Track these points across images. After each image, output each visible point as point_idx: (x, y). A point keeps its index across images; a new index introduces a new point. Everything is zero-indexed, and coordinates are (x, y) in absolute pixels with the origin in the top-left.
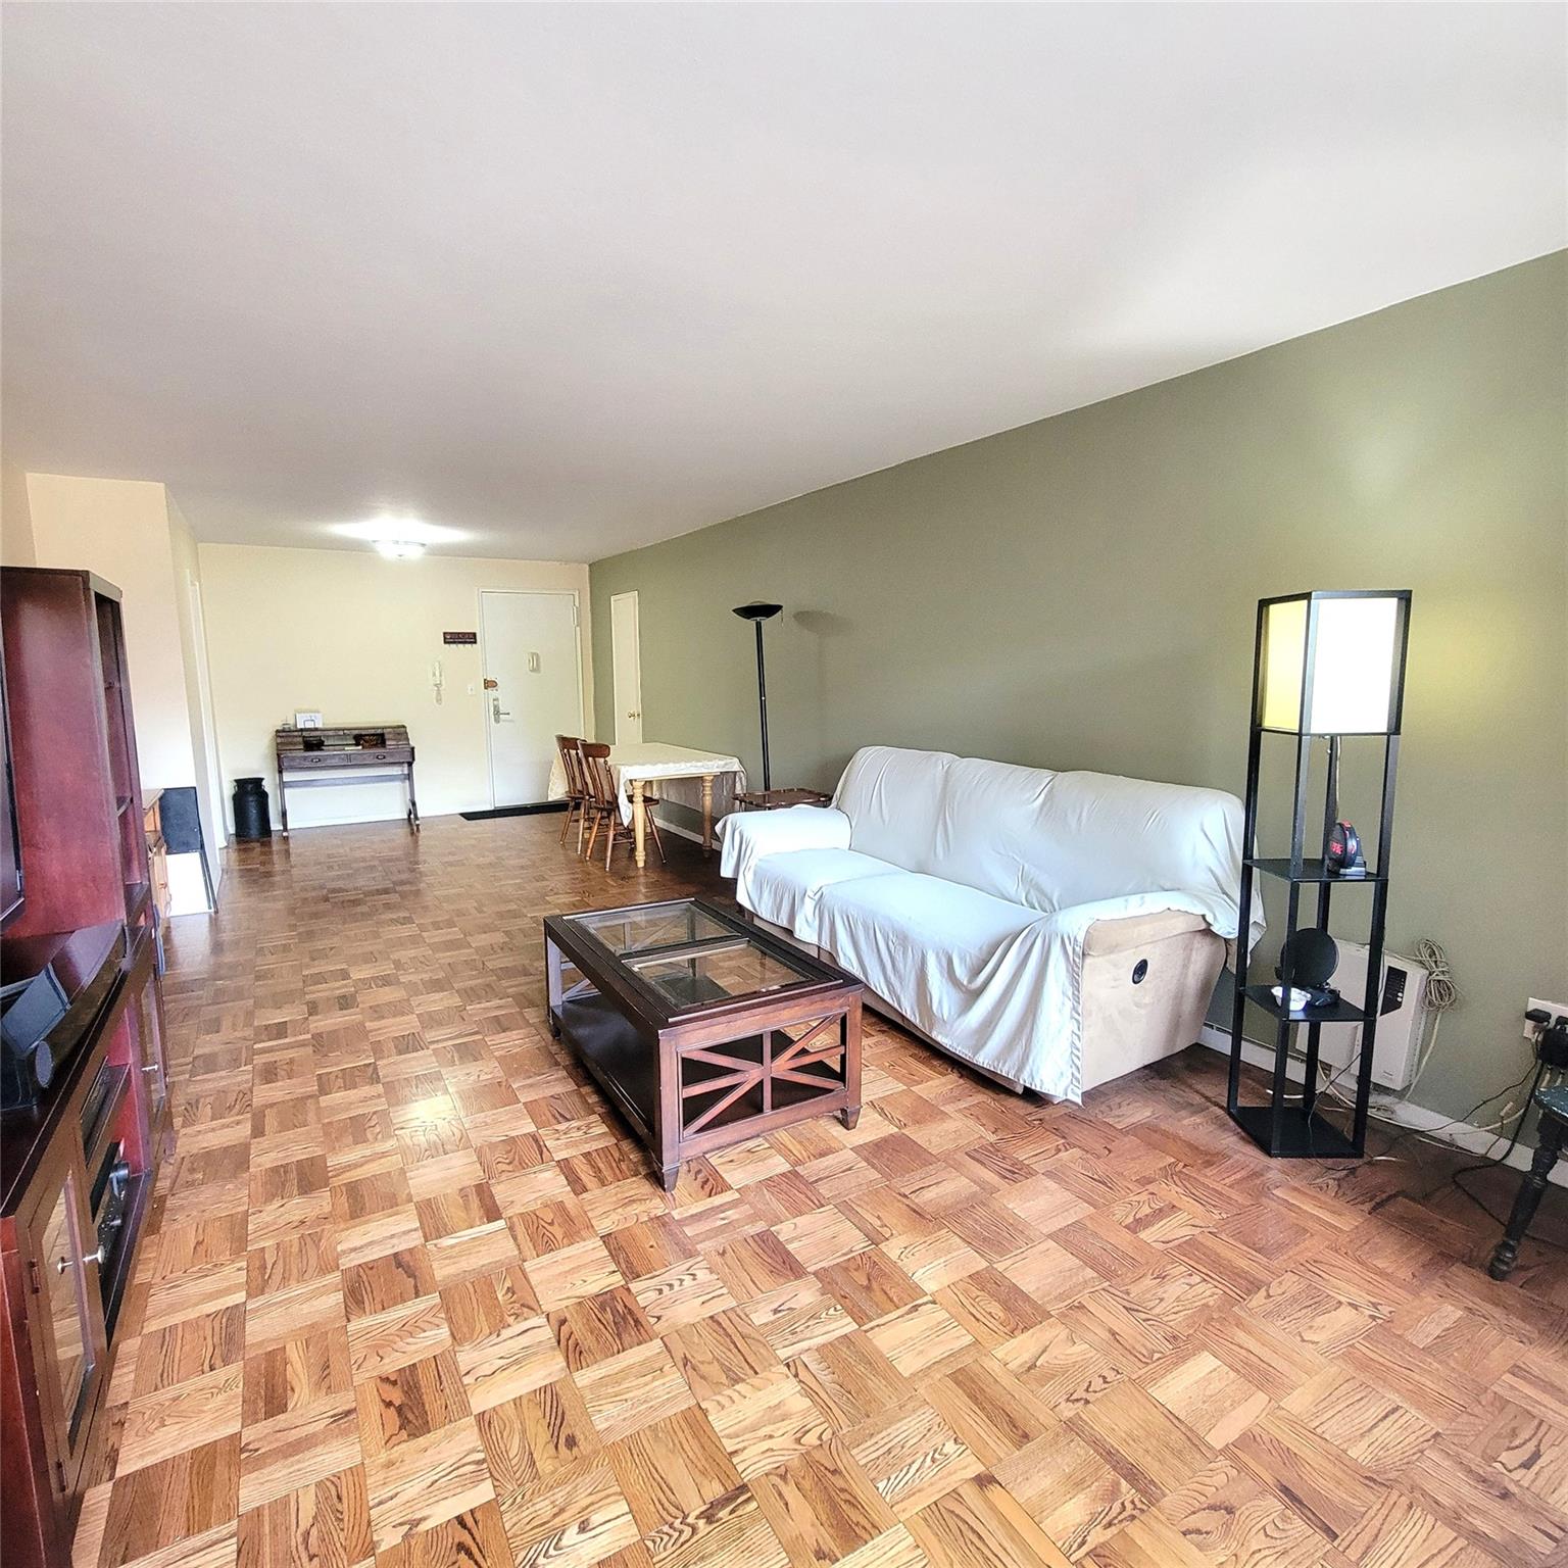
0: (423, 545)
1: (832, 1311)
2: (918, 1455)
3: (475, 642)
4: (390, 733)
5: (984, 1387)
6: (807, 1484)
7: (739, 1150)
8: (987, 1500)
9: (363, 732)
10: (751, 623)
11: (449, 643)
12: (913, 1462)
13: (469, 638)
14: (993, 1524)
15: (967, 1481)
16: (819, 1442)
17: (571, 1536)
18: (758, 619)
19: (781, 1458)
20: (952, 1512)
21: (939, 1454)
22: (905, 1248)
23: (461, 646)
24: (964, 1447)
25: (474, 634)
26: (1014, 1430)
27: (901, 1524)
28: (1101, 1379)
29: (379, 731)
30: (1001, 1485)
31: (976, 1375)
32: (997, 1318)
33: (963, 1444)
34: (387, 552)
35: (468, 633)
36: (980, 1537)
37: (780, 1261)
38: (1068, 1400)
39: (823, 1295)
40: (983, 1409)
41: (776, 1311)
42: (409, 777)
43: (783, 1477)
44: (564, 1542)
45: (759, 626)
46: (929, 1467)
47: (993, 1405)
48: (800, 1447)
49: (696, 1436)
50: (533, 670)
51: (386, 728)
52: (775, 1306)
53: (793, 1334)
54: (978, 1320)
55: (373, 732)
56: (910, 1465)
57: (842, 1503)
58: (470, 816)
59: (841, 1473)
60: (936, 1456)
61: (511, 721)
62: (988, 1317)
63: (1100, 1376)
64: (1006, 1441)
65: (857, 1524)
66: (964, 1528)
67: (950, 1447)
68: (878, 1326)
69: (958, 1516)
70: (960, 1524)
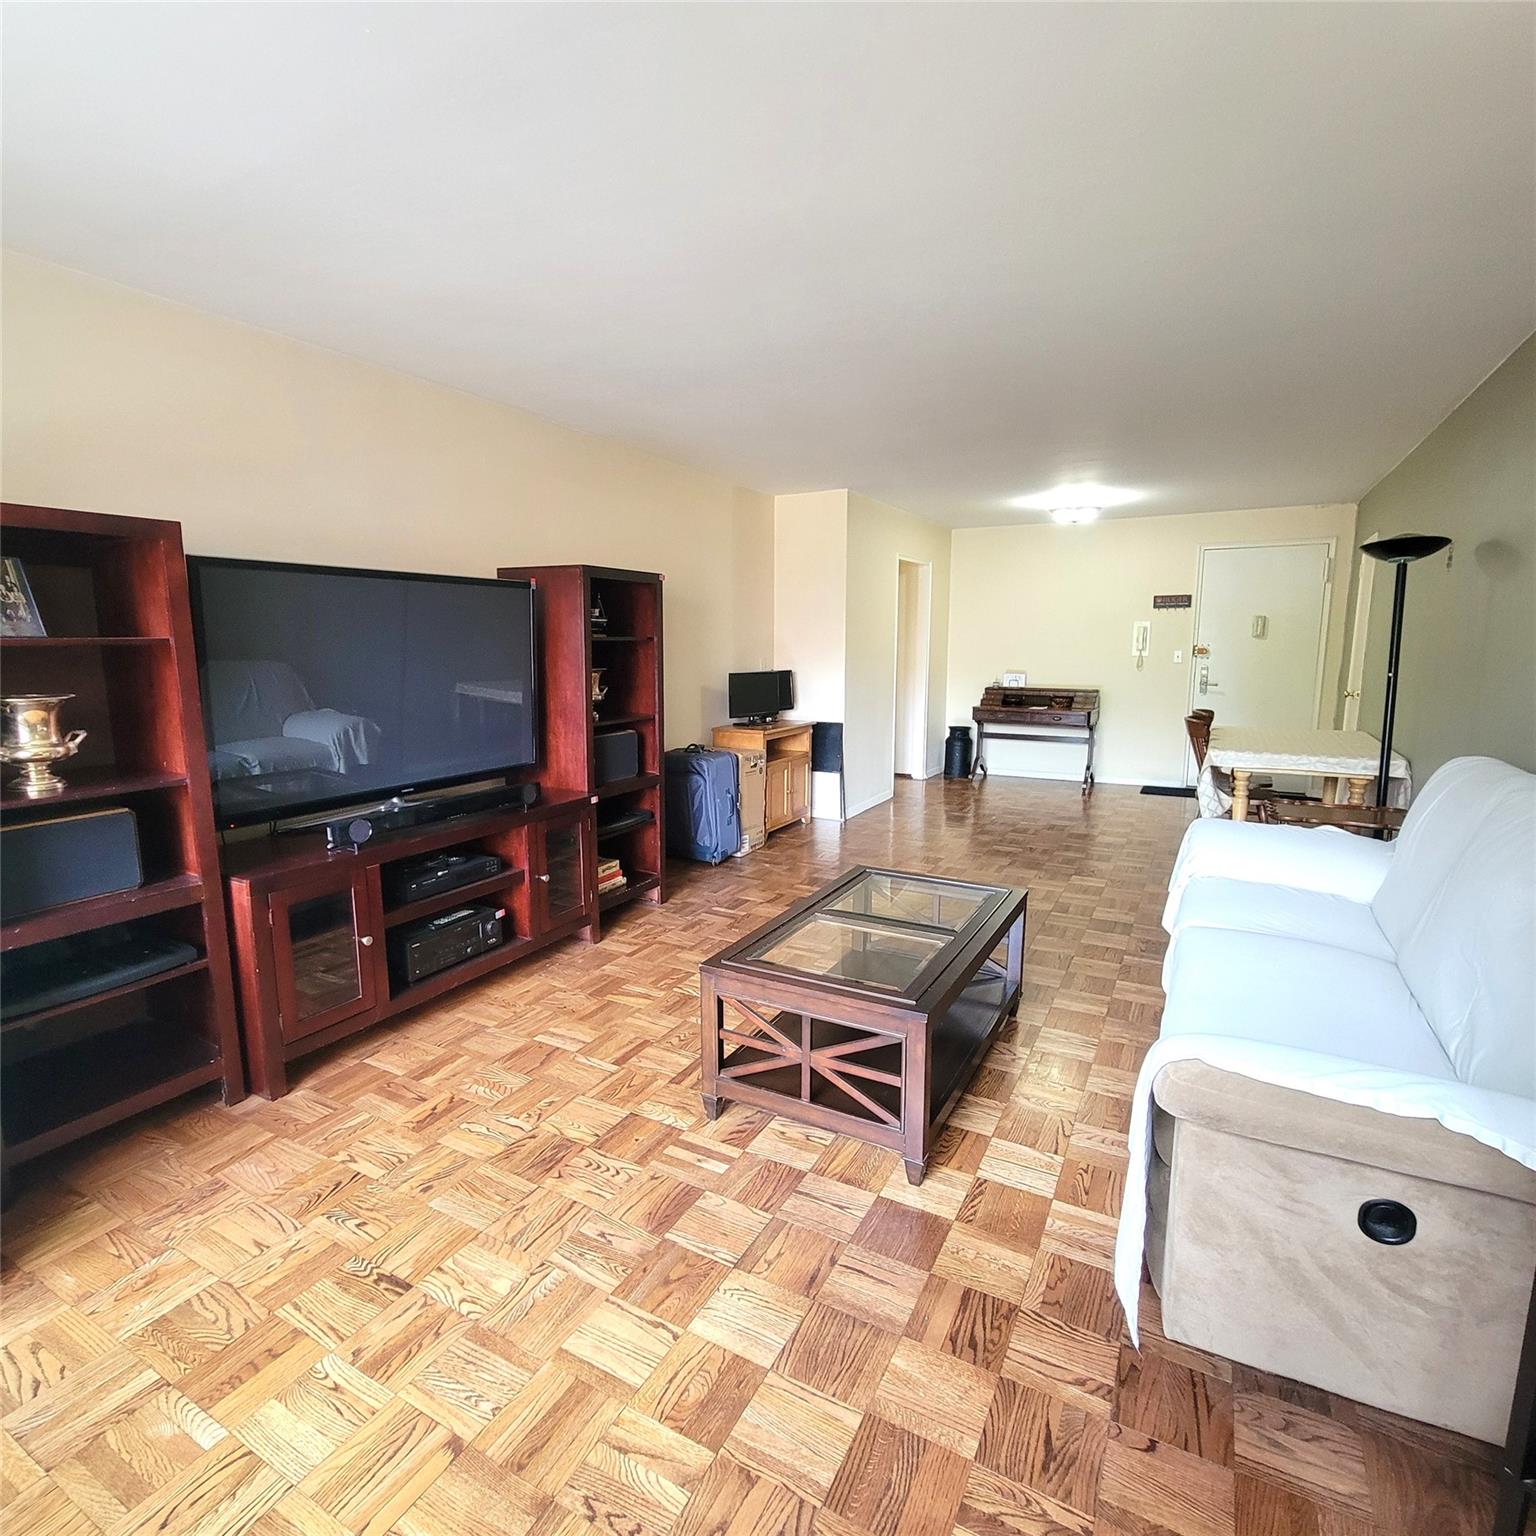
0: (1099, 508)
1: (620, 1269)
2: (470, 1385)
3: (1189, 606)
4: (1081, 696)
5: (575, 1412)
6: (422, 1321)
7: (802, 1130)
8: (432, 1453)
9: (1057, 694)
10: (1390, 567)
11: (1159, 607)
12: (461, 1384)
13: (1184, 601)
14: (406, 1465)
15: (452, 1431)
16: (465, 1314)
17: (351, 1224)
18: (1402, 560)
19: (443, 1298)
20: (414, 1429)
21: (476, 1401)
22: (746, 1290)
23: (1172, 610)
24: (491, 1417)
25: (1189, 598)
26: (526, 1455)
27: (393, 1395)
28: (635, 1527)
29: (1071, 694)
30: (453, 1460)
31: (589, 1402)
32: (683, 1398)
33: (494, 1415)
34: (1061, 519)
35: (1182, 596)
36: (390, 1458)
37: (668, 1212)
38: (586, 1498)
39: (639, 1255)
40: (544, 1420)
41: (602, 1235)
42: (1090, 742)
43: (425, 1304)
44: (347, 1222)
45: (1402, 572)
46: (458, 1397)
47: (553, 1428)
48: (456, 1304)
49: (449, 1244)
50: (1257, 636)
51: (1076, 691)
52: (607, 1231)
53: (580, 1254)
54: (670, 1381)
55: (1065, 694)
56: (458, 1382)
57: (408, 1349)
58: (1147, 790)
59: (437, 1338)
60: (473, 1399)
61: (1222, 693)
62: (681, 1390)
63: (639, 1525)
64: (509, 1451)
65: (389, 1366)
66: (399, 1443)
67: (486, 1407)
68: (619, 1306)
69: (410, 1434)
70: (403, 1439)
